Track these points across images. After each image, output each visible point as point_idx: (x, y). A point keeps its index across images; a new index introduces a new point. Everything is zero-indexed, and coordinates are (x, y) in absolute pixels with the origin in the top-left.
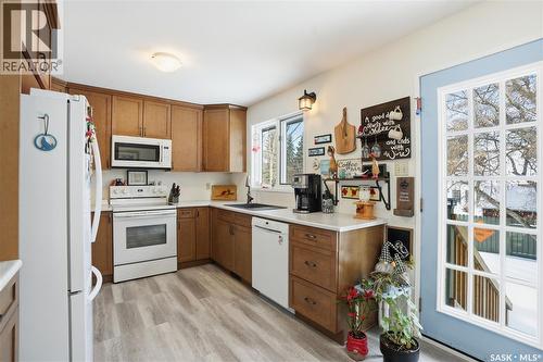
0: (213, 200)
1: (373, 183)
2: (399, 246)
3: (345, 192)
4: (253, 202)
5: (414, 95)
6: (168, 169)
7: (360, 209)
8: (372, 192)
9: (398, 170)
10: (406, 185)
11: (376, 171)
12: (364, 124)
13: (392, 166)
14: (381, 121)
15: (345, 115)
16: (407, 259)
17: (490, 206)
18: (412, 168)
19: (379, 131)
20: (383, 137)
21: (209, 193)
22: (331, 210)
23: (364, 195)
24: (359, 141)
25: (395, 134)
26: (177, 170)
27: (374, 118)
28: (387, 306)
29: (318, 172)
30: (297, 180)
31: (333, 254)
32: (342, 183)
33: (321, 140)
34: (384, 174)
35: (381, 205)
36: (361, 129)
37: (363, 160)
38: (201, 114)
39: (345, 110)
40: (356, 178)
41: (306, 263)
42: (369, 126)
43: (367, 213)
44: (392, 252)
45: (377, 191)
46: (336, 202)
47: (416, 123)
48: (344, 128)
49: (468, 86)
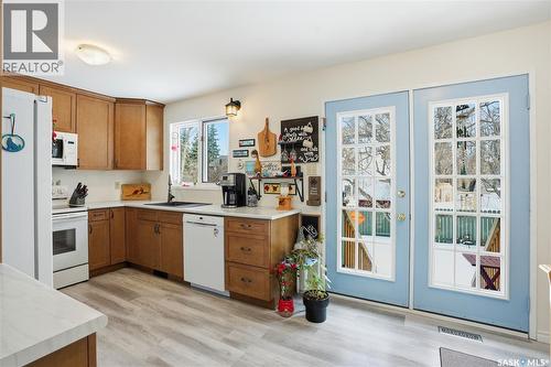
0: (123, 200)
1: (291, 181)
2: (310, 228)
3: (267, 188)
4: (174, 200)
5: (321, 116)
6: (74, 167)
7: (282, 202)
8: (290, 188)
9: (309, 170)
10: (315, 182)
11: (294, 171)
12: (283, 133)
13: (305, 168)
14: (297, 132)
15: (267, 124)
16: (317, 238)
17: (363, 198)
18: (319, 169)
19: (295, 140)
20: (299, 145)
21: (118, 193)
22: (255, 204)
23: (284, 191)
24: (279, 148)
25: (308, 143)
26: (83, 168)
27: (292, 129)
28: (306, 272)
29: (243, 172)
30: (225, 178)
31: (266, 238)
32: (264, 181)
33: (246, 143)
34: (299, 175)
35: (297, 198)
36: (281, 138)
37: (283, 162)
38: (112, 107)
39: (267, 120)
40: (278, 177)
41: (242, 249)
42: (288, 135)
43: (287, 205)
44: (306, 234)
45: (294, 187)
46: (259, 197)
47: (322, 136)
48: (266, 135)
49: (356, 114)
